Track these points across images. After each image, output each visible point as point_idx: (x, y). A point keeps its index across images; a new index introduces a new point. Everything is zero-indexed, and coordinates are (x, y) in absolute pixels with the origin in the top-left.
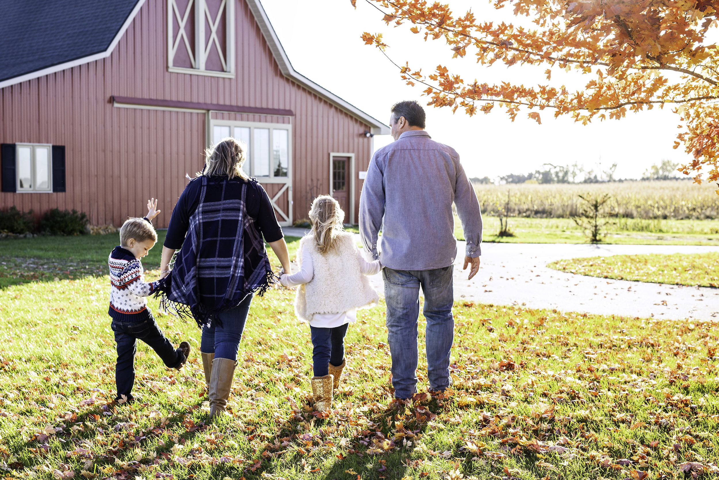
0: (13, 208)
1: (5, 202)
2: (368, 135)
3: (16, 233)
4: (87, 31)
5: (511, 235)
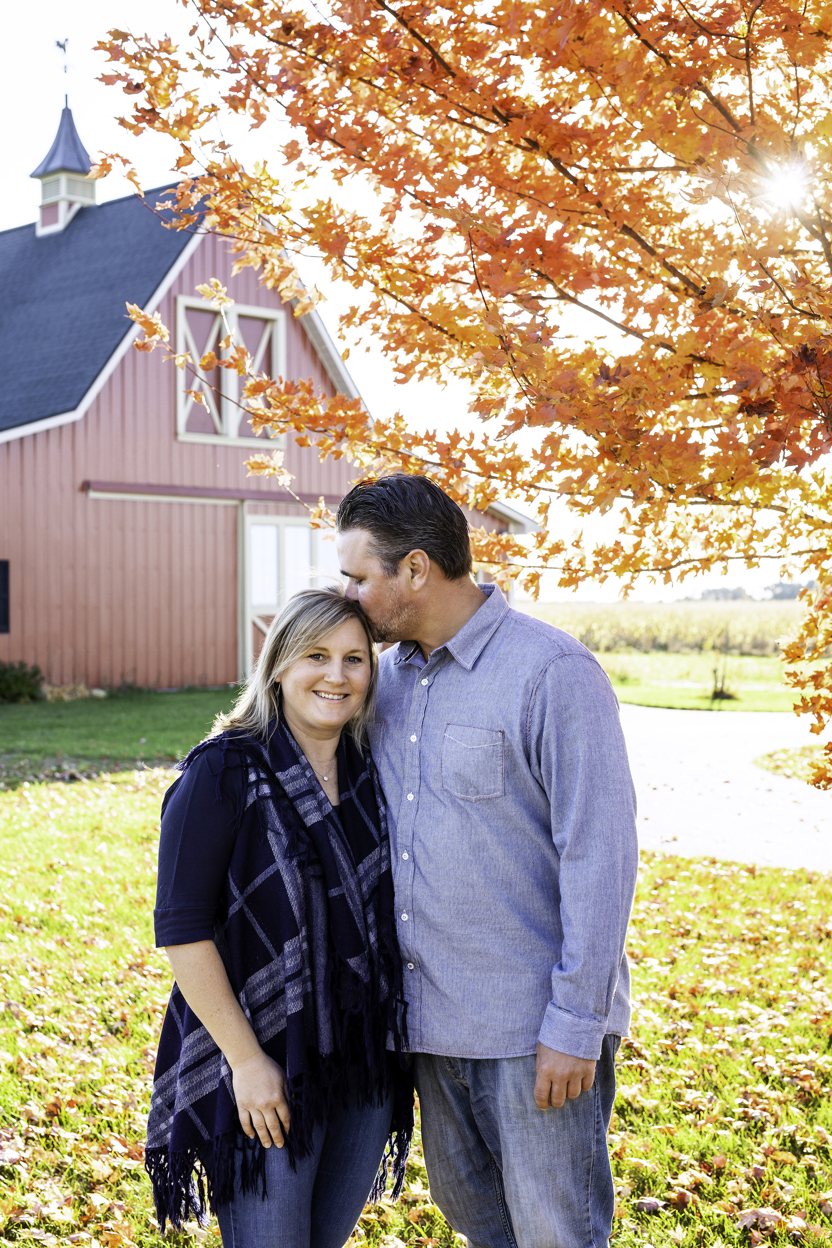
4: (50, 378)
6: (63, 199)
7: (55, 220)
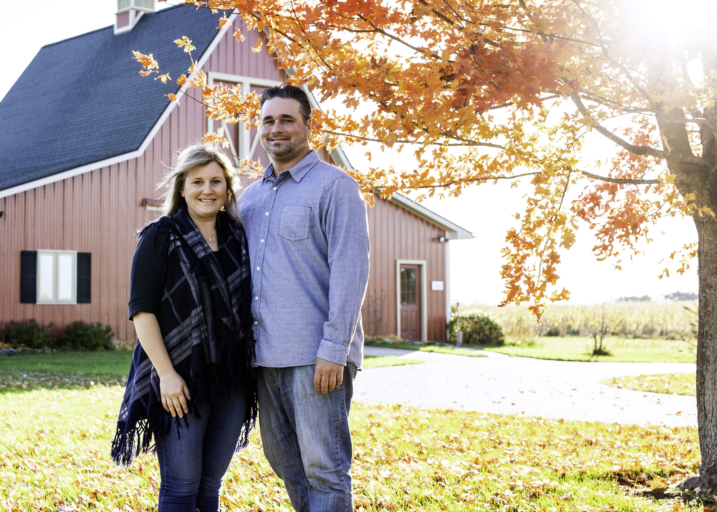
0: (33, 321)
1: (24, 315)
2: (442, 239)
3: (34, 348)
4: (121, 129)
5: (606, 354)
6: (132, 9)
7: (127, 24)
